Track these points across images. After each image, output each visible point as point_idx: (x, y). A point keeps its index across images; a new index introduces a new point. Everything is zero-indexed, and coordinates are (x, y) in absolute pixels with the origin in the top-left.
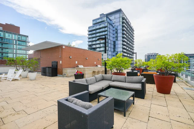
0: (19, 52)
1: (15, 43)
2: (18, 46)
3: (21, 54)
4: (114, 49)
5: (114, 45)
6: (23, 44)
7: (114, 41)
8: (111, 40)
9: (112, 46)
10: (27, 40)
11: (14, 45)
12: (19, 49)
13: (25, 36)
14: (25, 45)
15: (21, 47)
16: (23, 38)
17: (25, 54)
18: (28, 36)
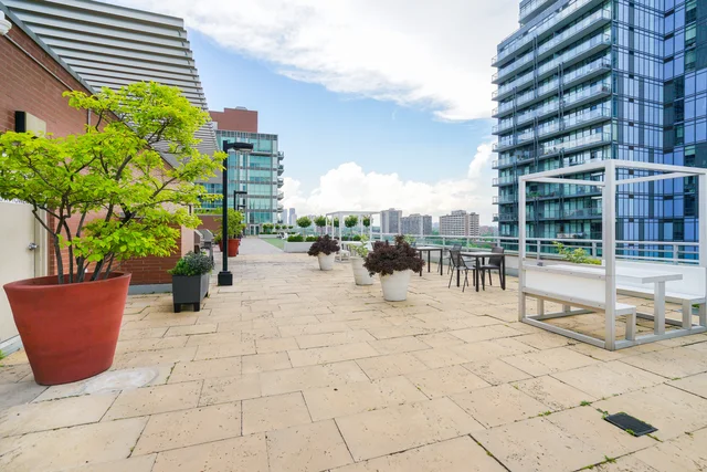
0: (251, 189)
1: (241, 165)
2: (251, 173)
3: (257, 197)
4: (666, 128)
5: (666, 106)
6: (263, 162)
7: (666, 83)
8: (642, 79)
9: (657, 116)
10: (274, 148)
11: (241, 171)
12: (252, 183)
13: (268, 137)
14: (269, 166)
15: (257, 174)
16: (264, 145)
17: (267, 197)
18: (275, 137)
